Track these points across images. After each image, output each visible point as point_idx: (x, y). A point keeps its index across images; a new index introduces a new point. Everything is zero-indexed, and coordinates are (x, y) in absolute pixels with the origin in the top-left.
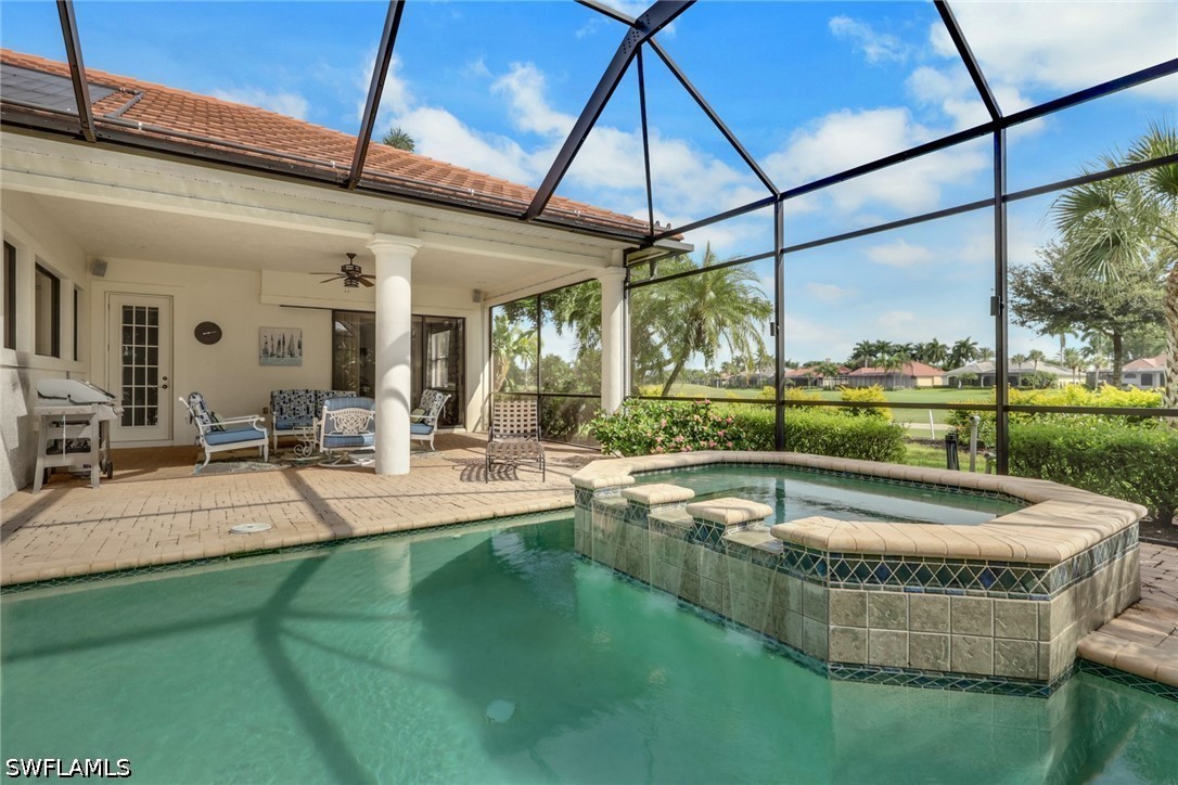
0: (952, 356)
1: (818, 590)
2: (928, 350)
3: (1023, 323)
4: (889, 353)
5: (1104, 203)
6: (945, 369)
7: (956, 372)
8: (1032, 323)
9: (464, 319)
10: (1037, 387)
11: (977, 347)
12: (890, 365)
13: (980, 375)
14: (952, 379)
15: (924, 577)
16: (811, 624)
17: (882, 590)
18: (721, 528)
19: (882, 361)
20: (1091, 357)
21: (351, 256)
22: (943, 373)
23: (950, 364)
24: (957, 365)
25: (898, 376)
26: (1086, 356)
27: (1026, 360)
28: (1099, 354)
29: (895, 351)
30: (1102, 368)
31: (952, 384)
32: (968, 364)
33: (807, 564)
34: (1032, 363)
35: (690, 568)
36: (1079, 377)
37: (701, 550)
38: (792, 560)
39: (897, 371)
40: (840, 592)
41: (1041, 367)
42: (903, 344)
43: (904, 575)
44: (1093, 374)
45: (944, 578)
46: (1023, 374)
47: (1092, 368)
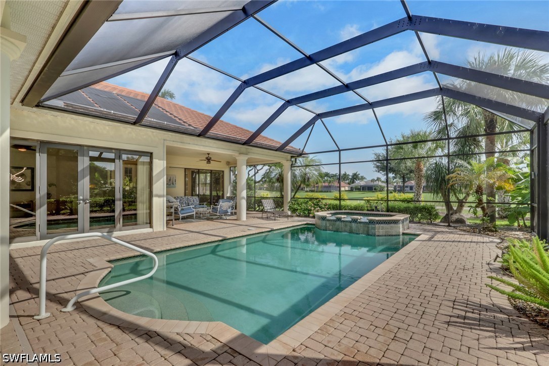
0: (351, 179)
1: (374, 226)
2: (343, 176)
3: (379, 172)
4: (329, 177)
5: (402, 149)
6: (349, 184)
7: (353, 185)
8: (381, 172)
9: (223, 171)
10: (379, 191)
11: (360, 175)
12: (330, 182)
13: (361, 186)
14: (351, 188)
15: (387, 223)
16: (373, 231)
17: (382, 225)
18: (357, 220)
19: (327, 180)
20: (395, 180)
21: (208, 154)
22: (348, 185)
23: (350, 181)
24: (353, 182)
25: (333, 187)
26: (394, 180)
27: (376, 181)
28: (397, 179)
29: (332, 177)
30: (398, 184)
31: (352, 190)
32: (357, 182)
33: (372, 223)
34: (377, 182)
35: (351, 227)
36: (392, 187)
37: (353, 224)
38: (370, 223)
39: (333, 184)
40: (377, 226)
41: (380, 183)
42: (334, 173)
43: (384, 223)
44: (396, 186)
45: (389, 223)
46: (375, 186)
47: (395, 184)
